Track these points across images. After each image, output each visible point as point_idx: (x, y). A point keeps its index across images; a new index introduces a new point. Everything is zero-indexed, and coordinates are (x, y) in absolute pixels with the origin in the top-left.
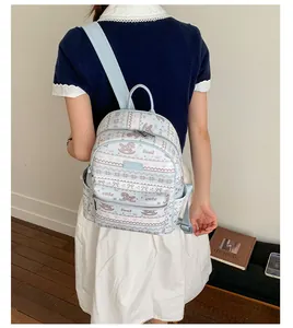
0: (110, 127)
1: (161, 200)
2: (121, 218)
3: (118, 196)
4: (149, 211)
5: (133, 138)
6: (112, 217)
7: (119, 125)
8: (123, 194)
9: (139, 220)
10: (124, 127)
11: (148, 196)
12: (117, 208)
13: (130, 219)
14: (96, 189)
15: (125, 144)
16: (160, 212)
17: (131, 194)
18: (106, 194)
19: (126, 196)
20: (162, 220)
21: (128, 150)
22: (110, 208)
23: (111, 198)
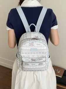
0: (25, 39)
1: (44, 59)
2: (32, 67)
3: (30, 60)
4: (40, 64)
5: (33, 41)
6: (29, 67)
7: (27, 37)
8: (32, 59)
9: (37, 67)
10: (29, 38)
11: (39, 59)
12: (30, 64)
13: (35, 67)
14: (23, 59)
15: (31, 43)
16: (44, 63)
17: (34, 59)
18: (26, 60)
19: (32, 60)
20: (45, 66)
21: (32, 45)
22: (28, 65)
23: (28, 61)
